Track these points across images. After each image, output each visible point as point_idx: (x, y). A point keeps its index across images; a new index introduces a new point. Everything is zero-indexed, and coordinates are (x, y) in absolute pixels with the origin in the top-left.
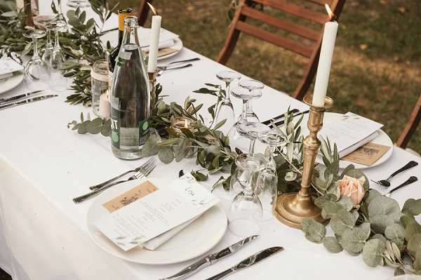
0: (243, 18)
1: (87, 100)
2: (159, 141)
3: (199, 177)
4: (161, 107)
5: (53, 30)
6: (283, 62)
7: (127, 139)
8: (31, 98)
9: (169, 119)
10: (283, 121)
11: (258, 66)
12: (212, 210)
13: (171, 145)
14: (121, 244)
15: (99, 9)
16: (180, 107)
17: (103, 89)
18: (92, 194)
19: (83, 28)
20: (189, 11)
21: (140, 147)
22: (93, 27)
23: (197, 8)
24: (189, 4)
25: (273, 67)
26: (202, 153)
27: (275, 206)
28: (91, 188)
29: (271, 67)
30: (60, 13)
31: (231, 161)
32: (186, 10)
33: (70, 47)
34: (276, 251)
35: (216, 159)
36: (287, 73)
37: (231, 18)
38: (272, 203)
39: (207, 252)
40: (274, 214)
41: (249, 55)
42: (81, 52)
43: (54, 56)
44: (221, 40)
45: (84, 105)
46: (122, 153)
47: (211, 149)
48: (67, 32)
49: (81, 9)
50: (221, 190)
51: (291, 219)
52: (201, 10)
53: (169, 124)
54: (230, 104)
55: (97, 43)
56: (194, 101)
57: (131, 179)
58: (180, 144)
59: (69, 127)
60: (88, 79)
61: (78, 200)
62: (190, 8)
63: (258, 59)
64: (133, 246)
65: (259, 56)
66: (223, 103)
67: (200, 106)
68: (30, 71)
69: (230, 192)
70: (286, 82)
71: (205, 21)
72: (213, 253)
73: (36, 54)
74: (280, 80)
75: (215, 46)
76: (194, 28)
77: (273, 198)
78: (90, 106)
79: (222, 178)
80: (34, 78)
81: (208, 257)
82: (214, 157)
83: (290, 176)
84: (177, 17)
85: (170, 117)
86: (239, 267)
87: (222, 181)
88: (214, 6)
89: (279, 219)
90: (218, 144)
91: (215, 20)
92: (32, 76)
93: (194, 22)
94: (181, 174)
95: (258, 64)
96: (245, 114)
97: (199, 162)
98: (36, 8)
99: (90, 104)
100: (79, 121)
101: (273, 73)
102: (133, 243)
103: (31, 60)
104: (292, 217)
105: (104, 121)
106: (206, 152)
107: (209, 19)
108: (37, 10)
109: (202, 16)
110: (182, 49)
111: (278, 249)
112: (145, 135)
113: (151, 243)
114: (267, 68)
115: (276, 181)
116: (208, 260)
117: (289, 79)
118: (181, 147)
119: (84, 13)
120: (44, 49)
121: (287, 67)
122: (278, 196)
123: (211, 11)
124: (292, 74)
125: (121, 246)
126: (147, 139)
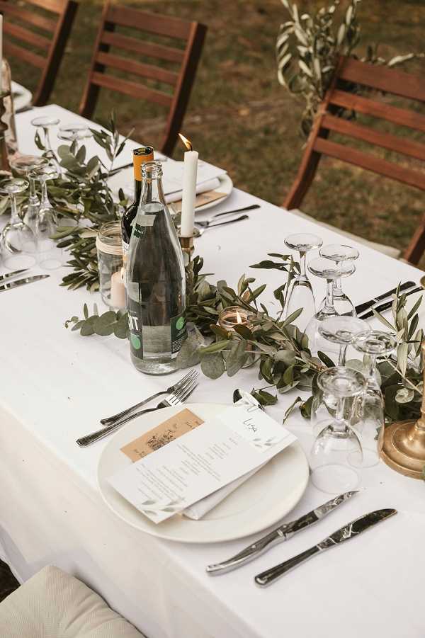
0: (324, 133)
1: (91, 281)
2: (202, 344)
3: (264, 400)
4: (202, 289)
5: (38, 179)
6: (390, 190)
7: (153, 343)
8: (11, 281)
9: (216, 309)
10: (391, 303)
11: (351, 198)
12: (286, 453)
13: (219, 351)
14: (150, 512)
15: (104, 141)
16: (231, 291)
17: (115, 264)
18: (105, 431)
19: (82, 173)
20: (243, 117)
21: (174, 356)
22: (97, 169)
23: (255, 111)
24: (242, 106)
25: (375, 199)
26: (267, 362)
27: (382, 442)
28: (103, 422)
29: (371, 199)
30: (47, 148)
31: (311, 372)
32: (239, 116)
33: (64, 201)
34: (386, 516)
35: (289, 370)
36: (396, 208)
37: (307, 132)
38: (377, 438)
39: (280, 521)
40: (380, 456)
41: (337, 182)
42: (81, 208)
43: (42, 217)
44: (292, 160)
45: (88, 289)
46: (147, 365)
47: (281, 355)
48: (60, 178)
49: (78, 142)
50: (298, 420)
51: (407, 464)
52: (262, 114)
53: (216, 317)
54: (308, 284)
55: (104, 192)
56: (252, 280)
57: (161, 406)
58: (234, 349)
59: (67, 326)
60: (92, 251)
61: (84, 442)
62: (244, 112)
63: (352, 187)
64: (169, 514)
65: (353, 182)
66: (296, 283)
67: (262, 289)
68: (8, 239)
69: (312, 422)
70: (396, 222)
71: (267, 132)
72: (288, 522)
73: (15, 215)
74: (385, 218)
75: (283, 170)
76: (250, 144)
77: (378, 430)
78: (97, 290)
79: (299, 399)
80: (15, 250)
81: (281, 528)
82: (286, 367)
83: (404, 396)
84: (225, 127)
85: (217, 304)
86: (328, 544)
87: (299, 404)
88: (281, 106)
89: (388, 463)
90: (292, 347)
91: (282, 130)
92: (11, 247)
93: (250, 134)
94: (237, 396)
95: (351, 196)
96: (330, 298)
97: (262, 375)
98: (12, 138)
99: (97, 287)
100: (82, 318)
101: (375, 207)
102: (167, 510)
103: (9, 225)
104: (409, 460)
105: (118, 316)
106: (273, 361)
107: (273, 128)
108: (15, 141)
109: (263, 123)
110: (232, 192)
111: (387, 513)
112: (180, 337)
113: (194, 509)
114: (365, 201)
115: (382, 405)
116: (280, 533)
117: (400, 217)
118: (235, 354)
119: (83, 148)
120: (26, 206)
121: (397, 198)
122: (386, 426)
123: (275, 115)
124: (404, 209)
125: (149, 516)
126: (184, 342)
